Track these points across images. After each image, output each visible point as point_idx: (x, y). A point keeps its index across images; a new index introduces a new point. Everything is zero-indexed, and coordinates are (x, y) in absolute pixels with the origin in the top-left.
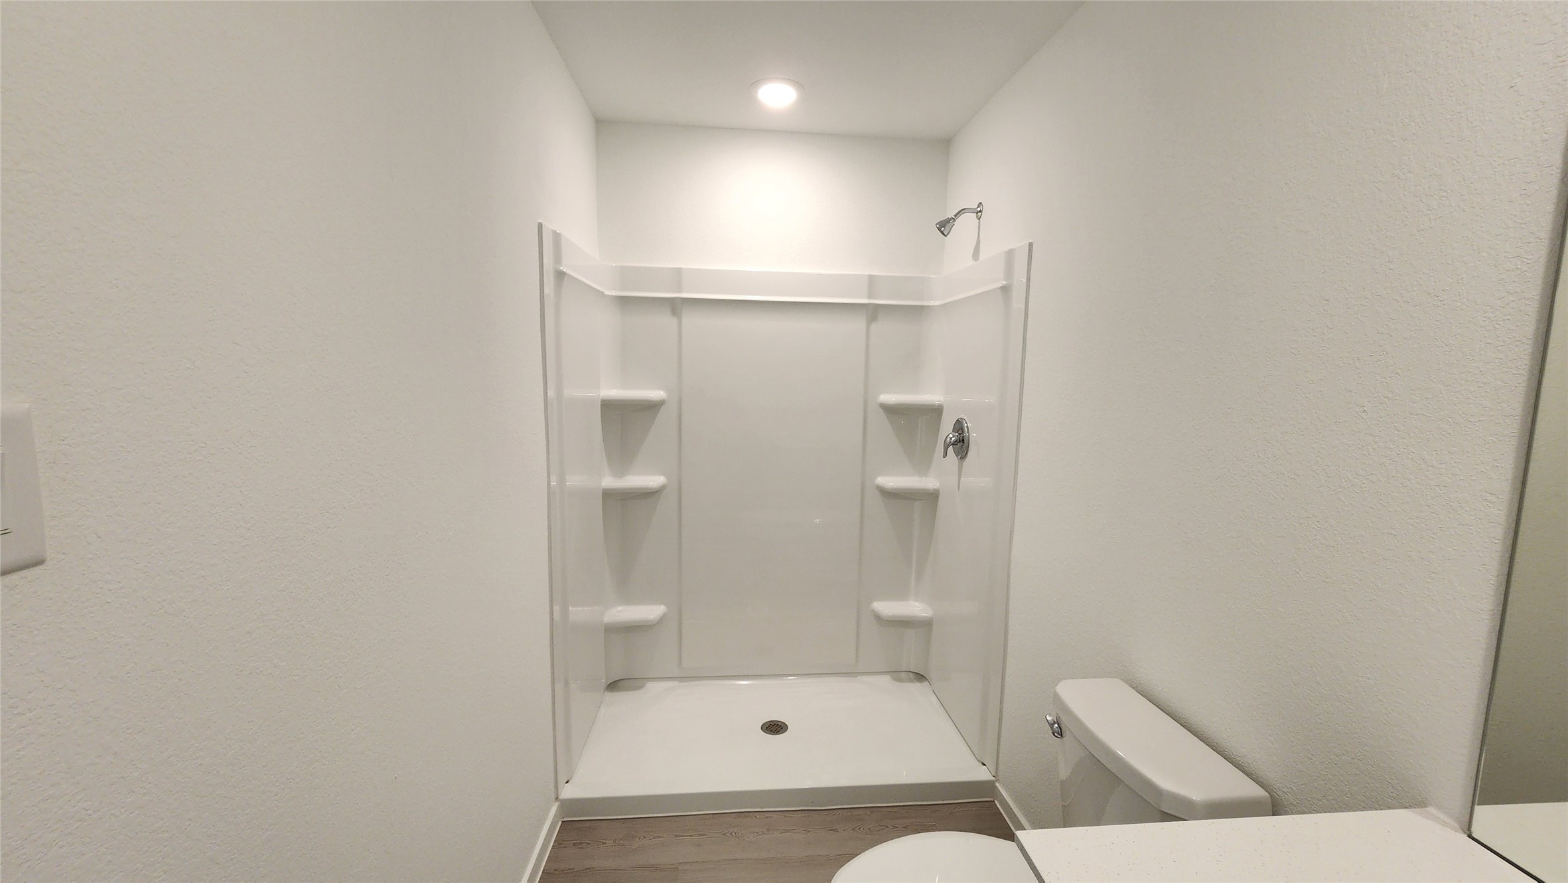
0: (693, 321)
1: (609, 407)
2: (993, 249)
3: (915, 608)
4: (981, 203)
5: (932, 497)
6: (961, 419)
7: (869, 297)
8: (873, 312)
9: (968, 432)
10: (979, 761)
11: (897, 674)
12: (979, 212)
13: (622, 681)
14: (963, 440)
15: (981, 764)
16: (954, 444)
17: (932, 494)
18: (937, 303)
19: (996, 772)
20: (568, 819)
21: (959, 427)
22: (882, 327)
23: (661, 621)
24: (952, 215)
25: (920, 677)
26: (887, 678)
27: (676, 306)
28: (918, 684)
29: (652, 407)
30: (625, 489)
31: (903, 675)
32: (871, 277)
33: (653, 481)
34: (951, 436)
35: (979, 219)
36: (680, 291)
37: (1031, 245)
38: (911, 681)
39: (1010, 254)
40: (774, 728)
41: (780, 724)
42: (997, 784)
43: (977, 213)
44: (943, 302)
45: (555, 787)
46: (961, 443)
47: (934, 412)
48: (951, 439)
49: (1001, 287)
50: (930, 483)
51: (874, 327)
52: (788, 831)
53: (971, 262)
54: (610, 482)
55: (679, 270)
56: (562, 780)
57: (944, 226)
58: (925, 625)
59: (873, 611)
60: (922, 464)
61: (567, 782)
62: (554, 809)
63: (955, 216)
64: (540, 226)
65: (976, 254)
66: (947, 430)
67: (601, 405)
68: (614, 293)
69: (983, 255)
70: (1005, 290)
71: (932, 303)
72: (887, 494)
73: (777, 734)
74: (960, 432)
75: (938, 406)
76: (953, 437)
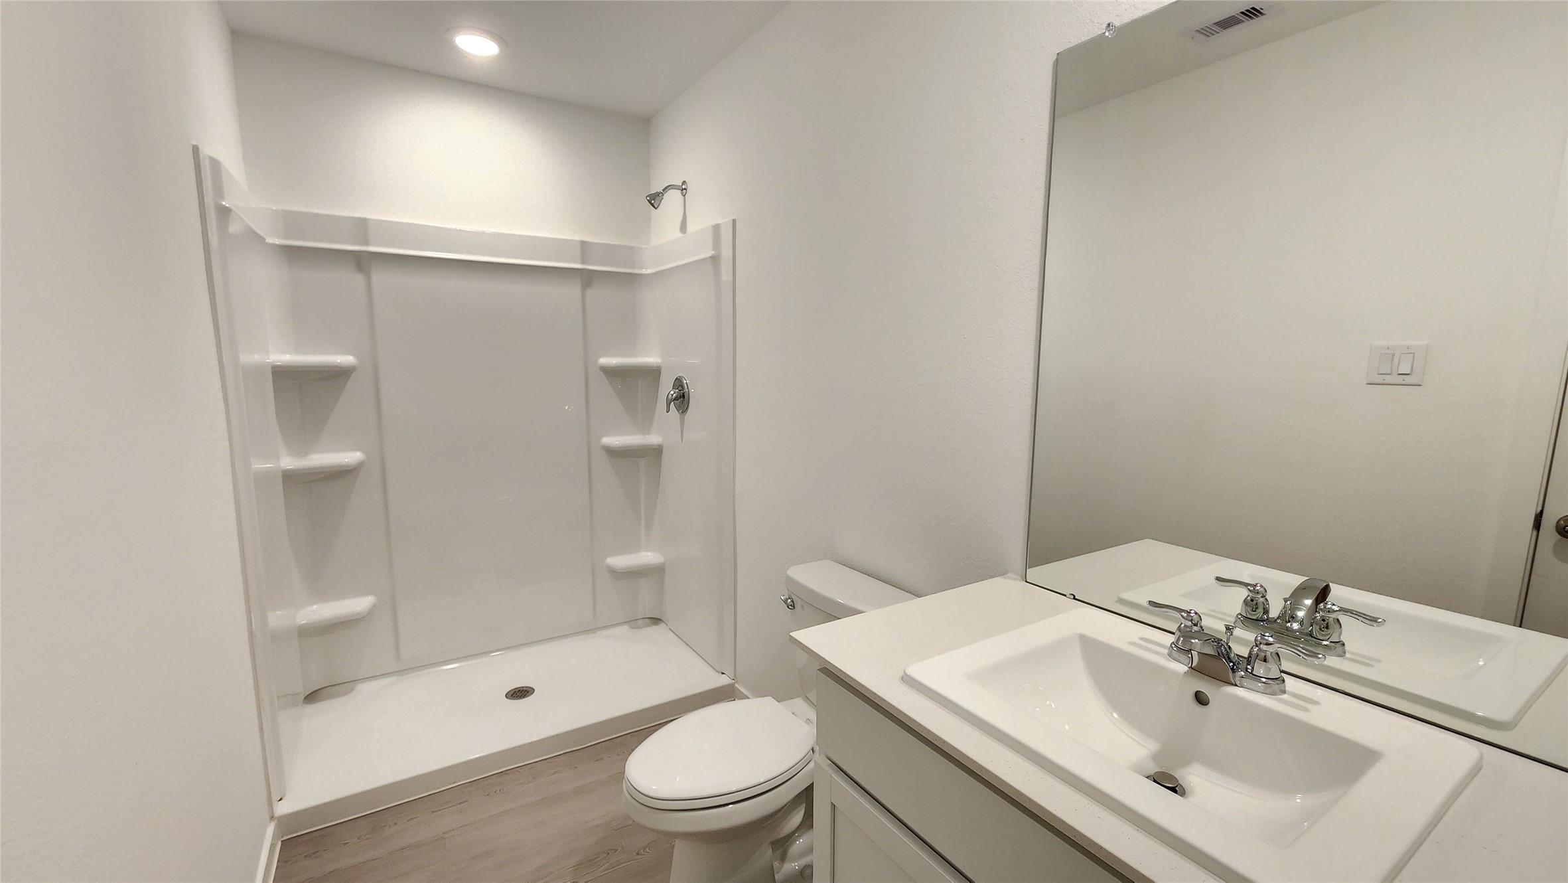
0: (383, 279)
1: (283, 375)
2: (700, 223)
3: (648, 557)
4: (684, 182)
5: (655, 453)
6: (680, 376)
7: (583, 262)
8: (587, 278)
9: (688, 388)
10: (718, 672)
11: (633, 623)
12: (683, 190)
13: (321, 691)
14: (683, 396)
15: (721, 674)
16: (676, 399)
17: (656, 448)
18: (649, 271)
19: (735, 675)
20: (288, 837)
21: (679, 384)
22: (596, 294)
23: (371, 612)
24: (660, 190)
25: (656, 621)
26: (625, 628)
27: (362, 262)
28: (655, 627)
29: (338, 375)
30: (310, 469)
31: (640, 622)
32: (583, 243)
33: (351, 457)
34: (672, 392)
35: (684, 196)
36: (366, 243)
37: (734, 221)
38: (647, 626)
39: (716, 228)
40: (520, 693)
41: (525, 689)
42: (736, 685)
43: (682, 190)
44: (654, 271)
45: (269, 805)
46: (681, 399)
47: (653, 373)
48: (672, 395)
49: (710, 257)
50: (654, 439)
51: (590, 293)
52: (555, 773)
53: (680, 235)
54: (288, 462)
55: (364, 221)
56: (275, 797)
57: (654, 200)
58: (657, 572)
59: (608, 567)
60: (645, 424)
61: (281, 800)
62: (271, 829)
63: (664, 190)
64: (196, 150)
65: (683, 227)
66: (666, 389)
67: (272, 372)
68: (278, 241)
69: (691, 228)
70: (715, 259)
71: (644, 271)
72: (613, 453)
73: (524, 697)
74: (680, 388)
75: (657, 367)
76: (675, 393)
